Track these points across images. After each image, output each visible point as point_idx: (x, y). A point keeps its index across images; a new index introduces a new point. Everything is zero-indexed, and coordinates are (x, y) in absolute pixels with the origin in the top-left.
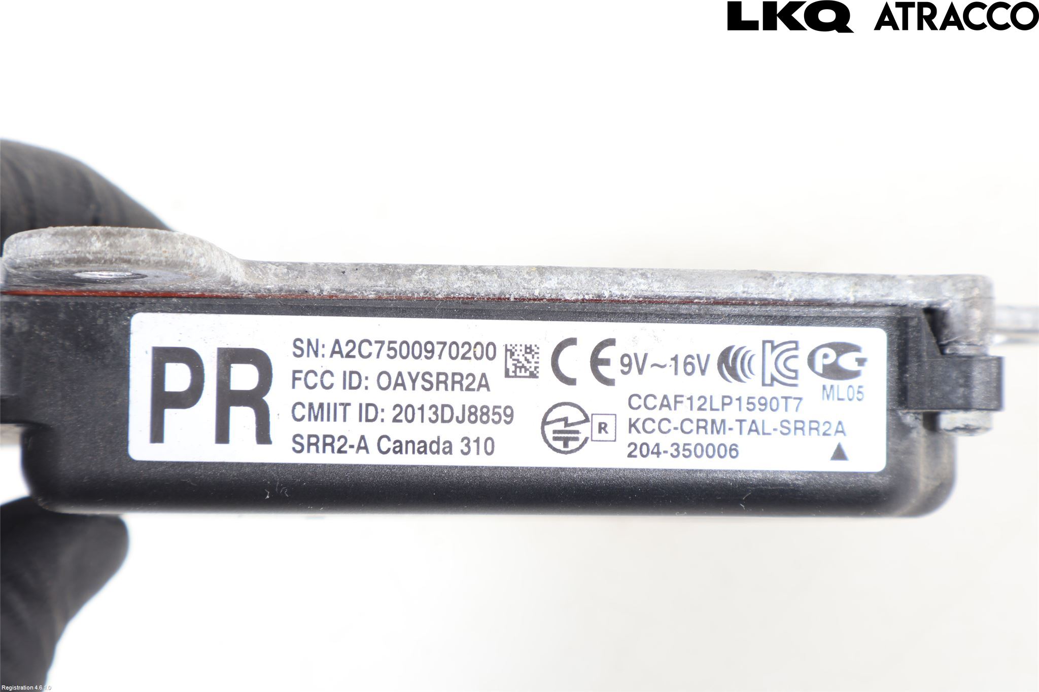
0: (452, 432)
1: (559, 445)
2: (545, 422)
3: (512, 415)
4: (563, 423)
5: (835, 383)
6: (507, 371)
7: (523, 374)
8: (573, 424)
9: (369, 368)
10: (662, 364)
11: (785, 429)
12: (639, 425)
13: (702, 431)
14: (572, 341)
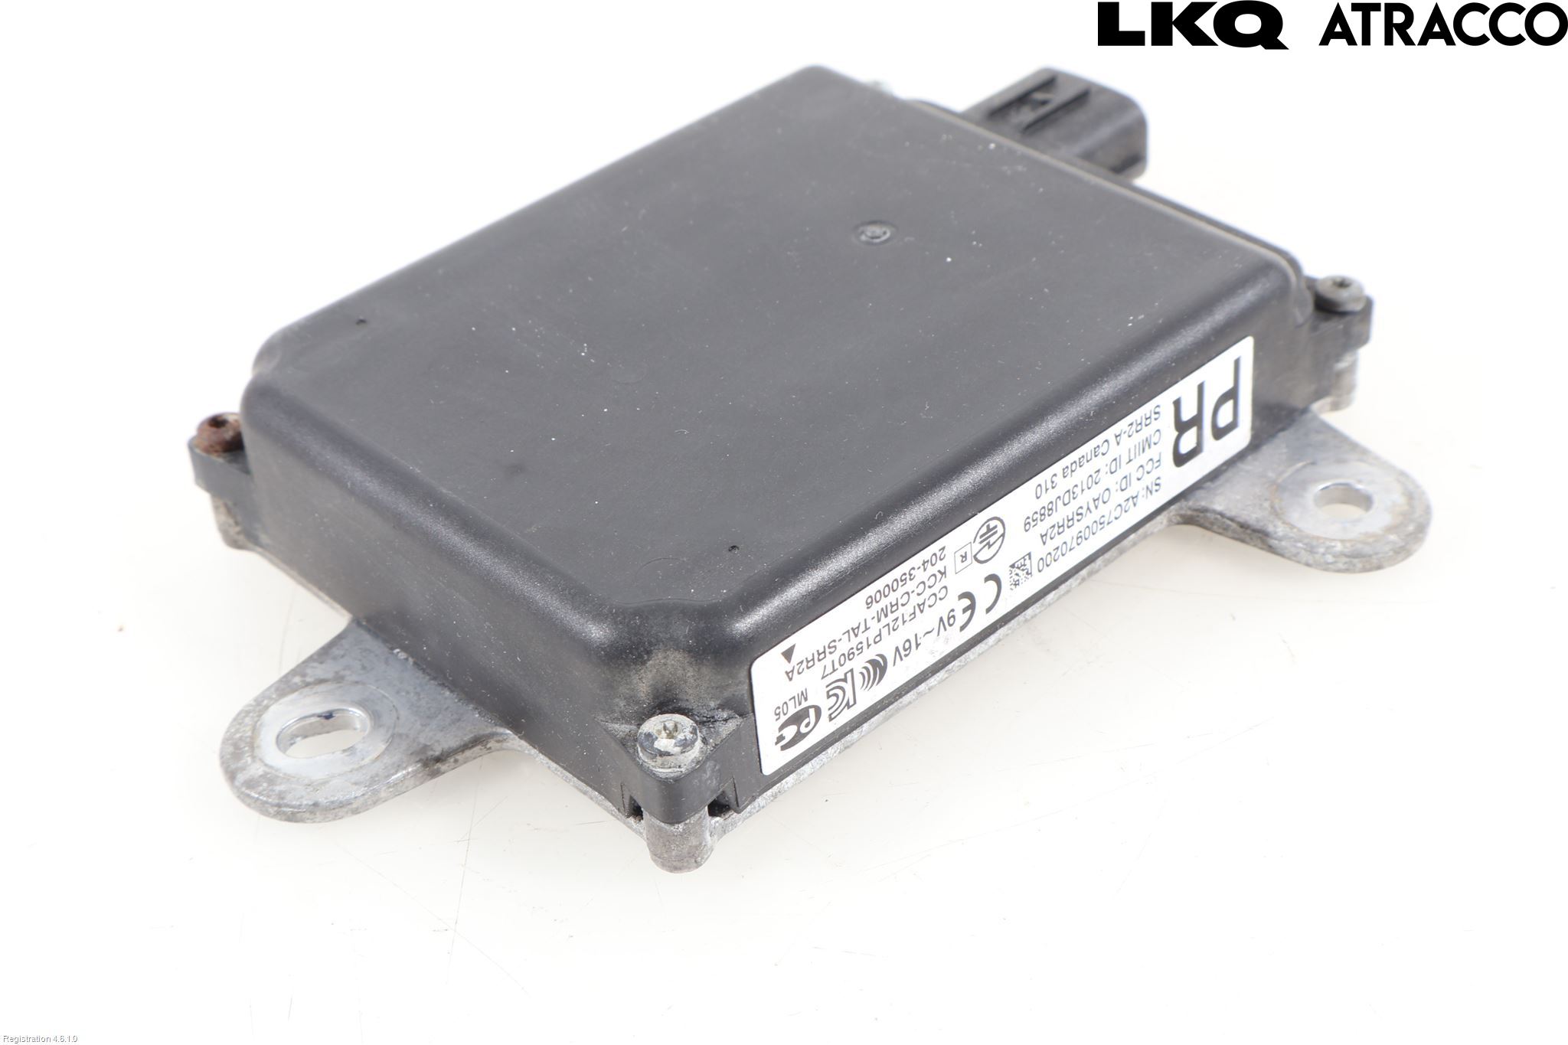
0: (1064, 485)
1: (992, 524)
2: (1003, 535)
3: (1025, 525)
4: (991, 543)
5: (799, 708)
6: (1030, 558)
7: (1019, 563)
8: (984, 546)
9: (1118, 497)
10: (927, 635)
11: (832, 646)
12: (939, 576)
13: (894, 603)
14: (988, 610)
